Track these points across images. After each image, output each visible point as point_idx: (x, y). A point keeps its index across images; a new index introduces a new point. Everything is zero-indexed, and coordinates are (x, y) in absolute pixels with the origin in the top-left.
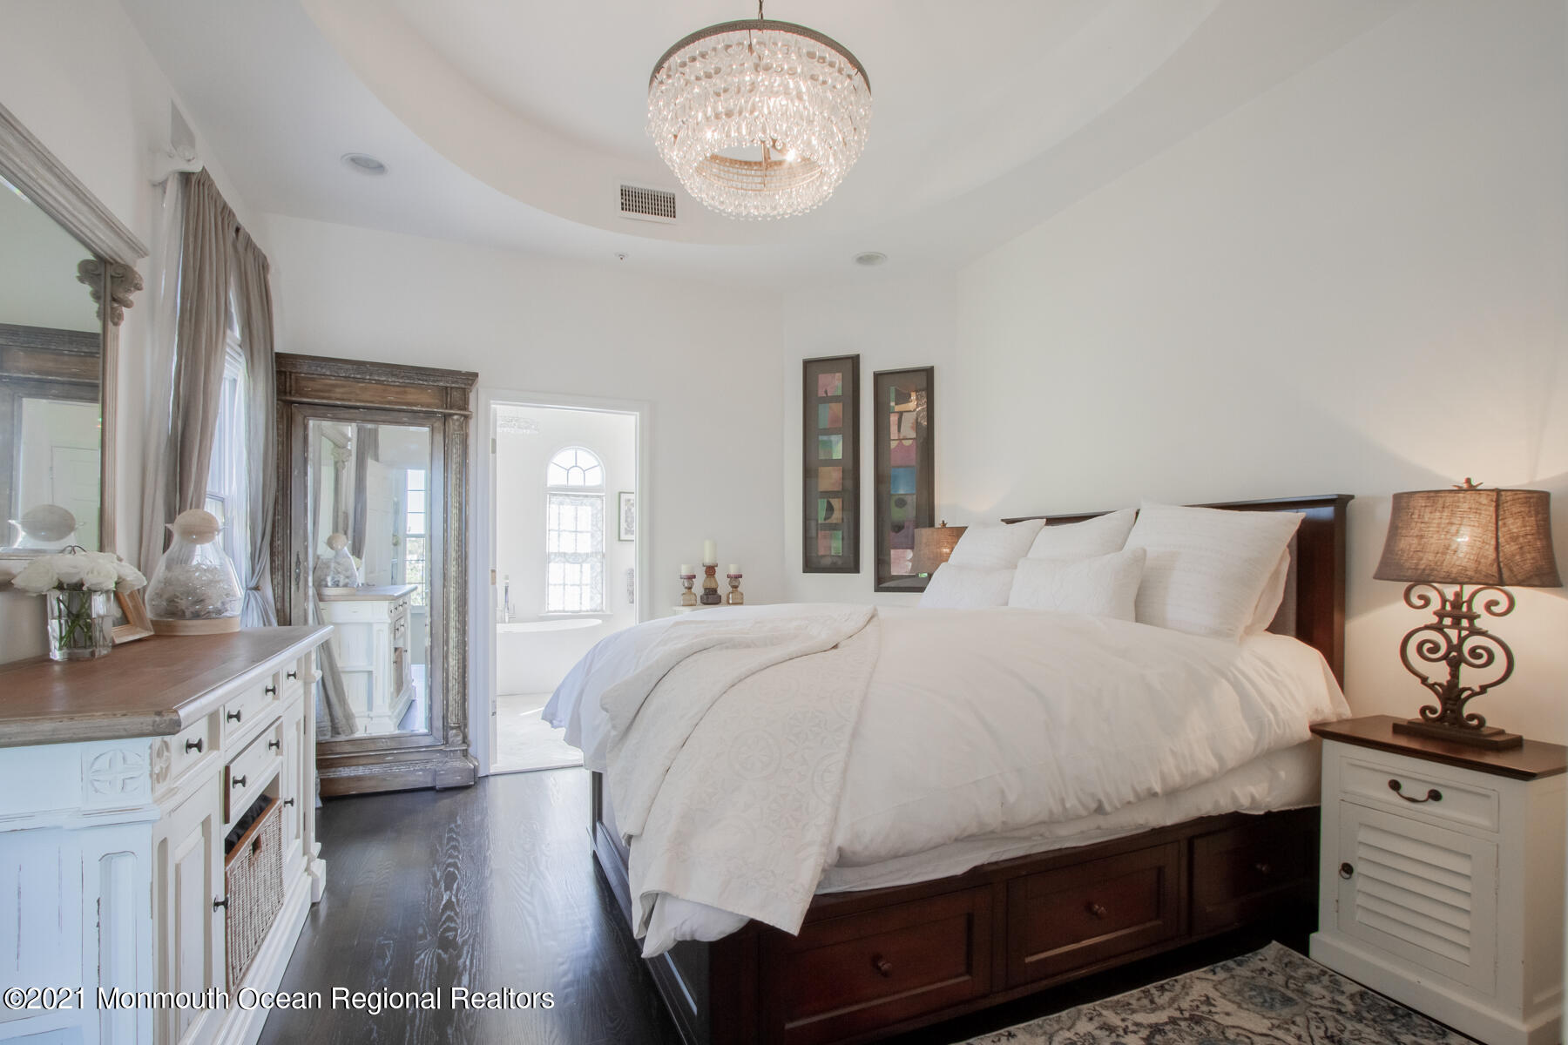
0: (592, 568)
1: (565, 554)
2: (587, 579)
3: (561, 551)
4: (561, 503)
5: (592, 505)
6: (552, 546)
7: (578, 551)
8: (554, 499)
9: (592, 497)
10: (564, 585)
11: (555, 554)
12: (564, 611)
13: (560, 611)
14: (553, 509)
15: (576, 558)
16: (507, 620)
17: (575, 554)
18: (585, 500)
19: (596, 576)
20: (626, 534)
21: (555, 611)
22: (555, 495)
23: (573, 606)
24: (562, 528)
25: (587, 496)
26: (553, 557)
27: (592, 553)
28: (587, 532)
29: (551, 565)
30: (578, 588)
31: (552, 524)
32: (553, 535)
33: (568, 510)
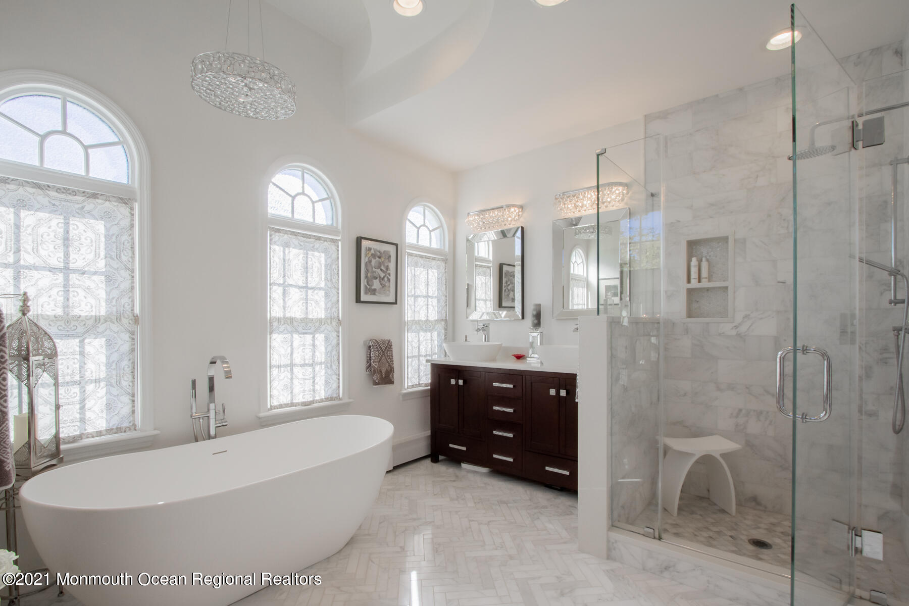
0: (327, 339)
1: (292, 320)
2: (320, 356)
3: (288, 315)
4: (286, 245)
5: (325, 251)
6: (275, 310)
7: (310, 316)
8: (276, 237)
9: (326, 240)
10: (292, 365)
11: (279, 320)
12: (292, 405)
13: (287, 405)
14: (276, 253)
15: (305, 326)
16: (212, 433)
17: (305, 321)
18: (317, 244)
19: (331, 351)
20: (366, 293)
21: (281, 406)
22: (278, 231)
23: (302, 395)
24: (290, 281)
25: (319, 238)
26: (275, 324)
27: (326, 318)
28: (320, 289)
29: (274, 336)
30: (310, 369)
31: (274, 273)
32: (276, 293)
33: (295, 255)
